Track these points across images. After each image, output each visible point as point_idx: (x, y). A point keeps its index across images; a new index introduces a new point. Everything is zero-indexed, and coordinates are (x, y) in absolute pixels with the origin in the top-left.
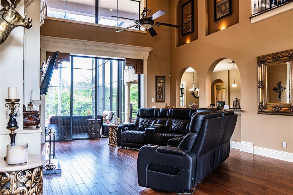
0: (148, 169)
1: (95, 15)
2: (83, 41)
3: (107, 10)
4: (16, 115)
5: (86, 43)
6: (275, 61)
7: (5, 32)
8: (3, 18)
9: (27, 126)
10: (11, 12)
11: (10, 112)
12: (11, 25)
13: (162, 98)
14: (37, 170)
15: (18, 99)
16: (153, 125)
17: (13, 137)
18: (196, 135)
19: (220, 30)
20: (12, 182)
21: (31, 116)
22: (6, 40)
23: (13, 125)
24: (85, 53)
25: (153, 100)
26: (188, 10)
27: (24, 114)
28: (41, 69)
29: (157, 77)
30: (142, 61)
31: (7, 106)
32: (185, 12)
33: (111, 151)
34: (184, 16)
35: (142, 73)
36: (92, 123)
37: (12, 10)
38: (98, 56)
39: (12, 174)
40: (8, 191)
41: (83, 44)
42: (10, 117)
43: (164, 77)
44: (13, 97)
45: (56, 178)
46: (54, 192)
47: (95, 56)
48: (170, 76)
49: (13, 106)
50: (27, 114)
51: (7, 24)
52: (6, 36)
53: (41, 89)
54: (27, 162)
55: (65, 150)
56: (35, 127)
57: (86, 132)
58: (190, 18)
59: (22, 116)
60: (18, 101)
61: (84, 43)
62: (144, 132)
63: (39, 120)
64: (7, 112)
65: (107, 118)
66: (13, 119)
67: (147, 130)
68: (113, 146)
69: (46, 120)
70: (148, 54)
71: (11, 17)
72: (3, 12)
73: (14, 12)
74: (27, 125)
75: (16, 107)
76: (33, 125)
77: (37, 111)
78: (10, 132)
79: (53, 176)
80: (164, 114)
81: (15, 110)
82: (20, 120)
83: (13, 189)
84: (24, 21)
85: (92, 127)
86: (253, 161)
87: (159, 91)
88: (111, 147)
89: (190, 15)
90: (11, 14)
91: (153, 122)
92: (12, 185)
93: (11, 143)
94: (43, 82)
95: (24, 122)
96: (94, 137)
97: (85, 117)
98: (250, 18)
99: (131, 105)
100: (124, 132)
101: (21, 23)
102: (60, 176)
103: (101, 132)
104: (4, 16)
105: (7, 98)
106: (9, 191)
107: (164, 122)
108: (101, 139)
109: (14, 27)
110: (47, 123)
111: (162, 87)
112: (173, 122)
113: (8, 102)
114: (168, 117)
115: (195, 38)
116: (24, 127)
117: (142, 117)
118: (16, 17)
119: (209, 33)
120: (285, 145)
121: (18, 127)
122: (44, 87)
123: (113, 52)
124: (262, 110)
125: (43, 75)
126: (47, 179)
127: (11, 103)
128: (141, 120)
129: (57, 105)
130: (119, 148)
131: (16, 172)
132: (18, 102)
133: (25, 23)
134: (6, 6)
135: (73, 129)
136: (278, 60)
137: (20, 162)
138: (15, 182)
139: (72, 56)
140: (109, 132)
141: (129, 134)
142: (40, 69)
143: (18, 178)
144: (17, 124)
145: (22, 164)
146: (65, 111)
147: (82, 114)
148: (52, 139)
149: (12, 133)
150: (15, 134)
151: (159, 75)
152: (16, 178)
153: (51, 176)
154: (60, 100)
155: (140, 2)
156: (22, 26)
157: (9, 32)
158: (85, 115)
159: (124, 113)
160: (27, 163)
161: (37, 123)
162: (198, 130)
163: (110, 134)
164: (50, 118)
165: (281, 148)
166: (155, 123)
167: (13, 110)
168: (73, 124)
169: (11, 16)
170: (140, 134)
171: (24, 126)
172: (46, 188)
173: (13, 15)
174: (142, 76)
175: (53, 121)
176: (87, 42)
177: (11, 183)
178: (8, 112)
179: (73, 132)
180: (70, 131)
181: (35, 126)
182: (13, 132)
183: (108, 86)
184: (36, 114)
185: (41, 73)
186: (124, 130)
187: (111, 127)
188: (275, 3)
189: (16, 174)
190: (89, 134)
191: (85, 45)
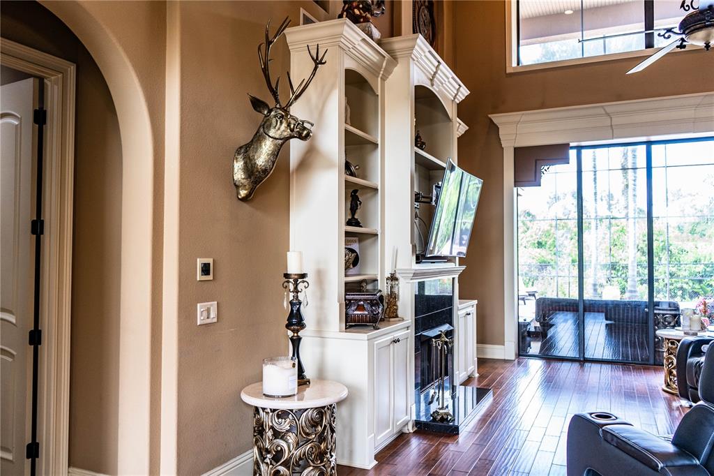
2: (602, 107)
5: (609, 110)
8: (264, 132)
9: (353, 322)
12: (277, 140)
14: (310, 416)
17: (296, 343)
20: (266, 426)
21: (363, 305)
23: (294, 321)
24: (609, 134)
27: (349, 300)
31: (286, 287)
37: (275, 114)
38: (653, 138)
39: (266, 413)
41: (603, 112)
42: (291, 306)
47: (644, 139)
50: (356, 300)
61: (604, 110)
66: (295, 311)
72: (265, 120)
73: (277, 117)
77: (374, 294)
78: (292, 334)
83: (267, 441)
92: (266, 433)
104: (265, 126)
106: (262, 443)
113: (287, 280)
116: (347, 326)
118: (281, 124)
133: (297, 132)
138: (269, 428)
139: (578, 148)
143: (274, 422)
150: (300, 339)
152: (271, 422)
156: (294, 137)
161: (374, 319)
171: (346, 323)
173: (277, 120)
176: (612, 107)
182: (296, 335)
184: (372, 301)
187: (669, 339)
189: (271, 413)
191: (608, 114)
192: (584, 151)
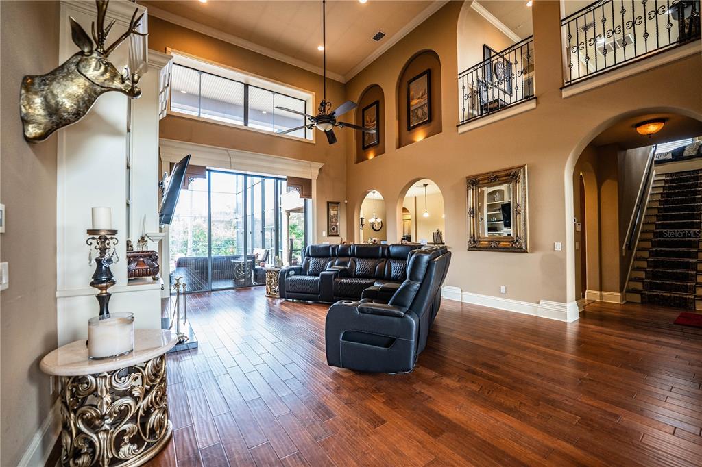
0: (343, 339)
1: (243, 119)
2: (227, 150)
3: (259, 111)
4: (110, 260)
5: (230, 153)
6: (491, 182)
7: (83, 98)
8: (78, 70)
9: (133, 277)
10: (96, 60)
11: (97, 254)
12: (97, 87)
13: (337, 232)
14: (155, 363)
15: (113, 229)
16: (330, 267)
17: (104, 301)
18: (418, 285)
19: (414, 142)
20: (101, 392)
21: (143, 261)
22: (84, 114)
23: (104, 278)
24: (228, 167)
25: (324, 234)
26: (371, 114)
27: (129, 258)
28: (161, 184)
29: (329, 203)
30: (309, 181)
31: (91, 243)
32: (367, 118)
33: (270, 306)
34: (366, 123)
35: (310, 196)
36: (240, 267)
37: (99, 57)
38: (248, 173)
39: (102, 377)
40: (93, 412)
41: (227, 153)
42: (98, 263)
43: (338, 203)
44: (103, 225)
45: (189, 357)
46: (188, 388)
47: (243, 172)
48: (346, 201)
49: (104, 242)
50: (135, 257)
51: (88, 84)
52: (84, 105)
53: (161, 216)
54: (132, 350)
55: (202, 308)
56: (150, 279)
57: (230, 278)
58: (374, 125)
59: (124, 261)
60: (114, 234)
62: (319, 278)
63: (158, 267)
64: (90, 254)
65: (260, 258)
66: (103, 268)
67: (323, 275)
68: (273, 298)
69: (170, 262)
70: (318, 172)
71: (95, 69)
72: (79, 58)
73: (102, 61)
74: (135, 275)
75: (108, 244)
76: (147, 275)
77: (153, 251)
78: (99, 292)
79: (184, 355)
80: (344, 253)
81: (107, 251)
82: (120, 269)
83: (105, 407)
84: (123, 82)
85: (240, 271)
86: (462, 311)
87: (332, 222)
88: (270, 300)
89: (374, 121)
90: (96, 64)
91: (330, 263)
92: (102, 398)
93: (102, 313)
94: (165, 205)
95: (129, 270)
96: (242, 286)
97: (229, 258)
98: (458, 126)
99: (291, 240)
100: (290, 278)
101: (117, 84)
102: (196, 354)
103: (252, 277)
104: (81, 65)
105: (91, 229)
106: (95, 411)
107: (344, 264)
108: (253, 288)
109: (103, 92)
110: (173, 267)
111: (337, 217)
112: (357, 263)
113: (92, 236)
114: (350, 257)
115: (381, 151)
116: (129, 280)
117: (313, 257)
118: (106, 71)
119: (400, 145)
120: (503, 290)
121: (114, 282)
122: (166, 211)
123: (269, 168)
124: (475, 245)
125: (164, 194)
126: (174, 360)
127: (99, 238)
128: (312, 261)
129: (187, 241)
130: (281, 301)
131: (109, 373)
132: (113, 236)
133: (126, 86)
134: (84, 44)
135: (212, 276)
136: (496, 181)
137: (118, 353)
138: (107, 392)
139: (210, 171)
140: (267, 279)
141: (296, 281)
142: (159, 184)
143: (114, 384)
144: (112, 276)
145: (122, 355)
146: (198, 249)
147: (222, 254)
148: (181, 290)
149: (101, 293)
150: (109, 296)
151: (331, 200)
152: (111, 384)
153: (181, 355)
154: (190, 234)
155: (306, 101)
156: (120, 90)
157: (93, 99)
158: (226, 253)
159: (282, 252)
160: (134, 351)
161: (154, 272)
162: (421, 276)
163: (269, 282)
164: (176, 259)
165: (499, 294)
166: (331, 265)
167: (103, 250)
168: (213, 269)
169: (96, 67)
170: (312, 281)
171: (129, 277)
172: (172, 380)
173: (101, 65)
174: (310, 201)
175: (181, 264)
176: (232, 152)
177: (99, 394)
178: (92, 255)
179: (212, 279)
180: (207, 278)
181: (151, 277)
182: (104, 292)
183: (258, 216)
184: (152, 257)
185: (162, 190)
186: (288, 275)
187: (269, 271)
188: (486, 109)
189: (109, 376)
190: (236, 281)
191: (229, 156)
192: (212, 173)
